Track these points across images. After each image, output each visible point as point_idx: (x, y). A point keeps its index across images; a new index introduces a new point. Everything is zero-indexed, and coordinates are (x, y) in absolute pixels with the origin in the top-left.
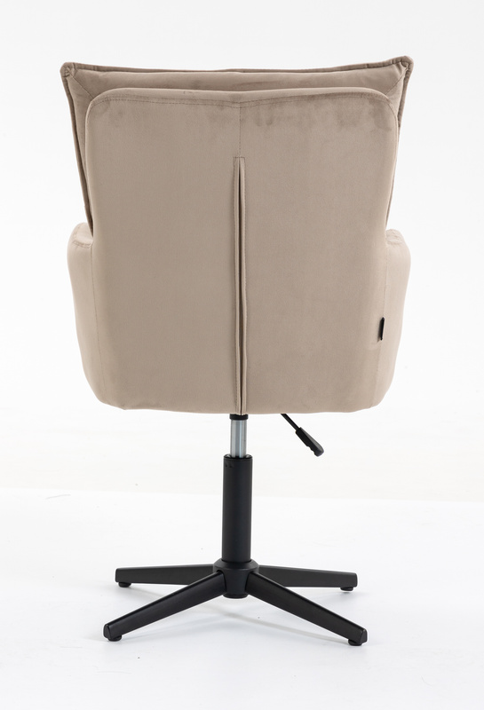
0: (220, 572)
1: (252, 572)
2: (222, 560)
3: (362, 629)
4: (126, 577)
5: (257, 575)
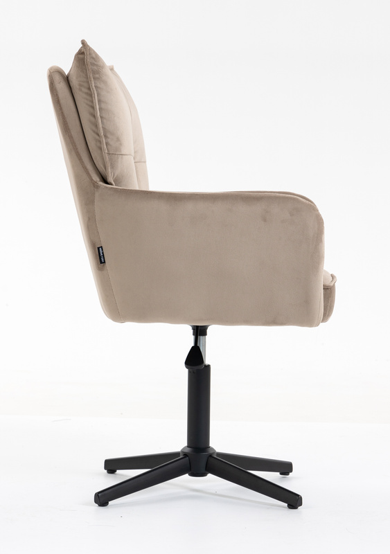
0: (186, 455)
1: (211, 456)
2: (188, 447)
5: (215, 458)
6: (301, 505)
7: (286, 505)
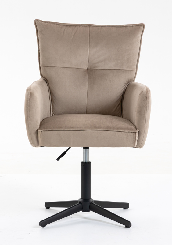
0: (80, 202)
1: (91, 203)
2: (81, 198)
3: (130, 222)
4: (48, 205)
5: (93, 204)
6: (131, 226)
7: (125, 226)
